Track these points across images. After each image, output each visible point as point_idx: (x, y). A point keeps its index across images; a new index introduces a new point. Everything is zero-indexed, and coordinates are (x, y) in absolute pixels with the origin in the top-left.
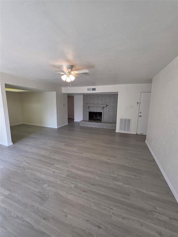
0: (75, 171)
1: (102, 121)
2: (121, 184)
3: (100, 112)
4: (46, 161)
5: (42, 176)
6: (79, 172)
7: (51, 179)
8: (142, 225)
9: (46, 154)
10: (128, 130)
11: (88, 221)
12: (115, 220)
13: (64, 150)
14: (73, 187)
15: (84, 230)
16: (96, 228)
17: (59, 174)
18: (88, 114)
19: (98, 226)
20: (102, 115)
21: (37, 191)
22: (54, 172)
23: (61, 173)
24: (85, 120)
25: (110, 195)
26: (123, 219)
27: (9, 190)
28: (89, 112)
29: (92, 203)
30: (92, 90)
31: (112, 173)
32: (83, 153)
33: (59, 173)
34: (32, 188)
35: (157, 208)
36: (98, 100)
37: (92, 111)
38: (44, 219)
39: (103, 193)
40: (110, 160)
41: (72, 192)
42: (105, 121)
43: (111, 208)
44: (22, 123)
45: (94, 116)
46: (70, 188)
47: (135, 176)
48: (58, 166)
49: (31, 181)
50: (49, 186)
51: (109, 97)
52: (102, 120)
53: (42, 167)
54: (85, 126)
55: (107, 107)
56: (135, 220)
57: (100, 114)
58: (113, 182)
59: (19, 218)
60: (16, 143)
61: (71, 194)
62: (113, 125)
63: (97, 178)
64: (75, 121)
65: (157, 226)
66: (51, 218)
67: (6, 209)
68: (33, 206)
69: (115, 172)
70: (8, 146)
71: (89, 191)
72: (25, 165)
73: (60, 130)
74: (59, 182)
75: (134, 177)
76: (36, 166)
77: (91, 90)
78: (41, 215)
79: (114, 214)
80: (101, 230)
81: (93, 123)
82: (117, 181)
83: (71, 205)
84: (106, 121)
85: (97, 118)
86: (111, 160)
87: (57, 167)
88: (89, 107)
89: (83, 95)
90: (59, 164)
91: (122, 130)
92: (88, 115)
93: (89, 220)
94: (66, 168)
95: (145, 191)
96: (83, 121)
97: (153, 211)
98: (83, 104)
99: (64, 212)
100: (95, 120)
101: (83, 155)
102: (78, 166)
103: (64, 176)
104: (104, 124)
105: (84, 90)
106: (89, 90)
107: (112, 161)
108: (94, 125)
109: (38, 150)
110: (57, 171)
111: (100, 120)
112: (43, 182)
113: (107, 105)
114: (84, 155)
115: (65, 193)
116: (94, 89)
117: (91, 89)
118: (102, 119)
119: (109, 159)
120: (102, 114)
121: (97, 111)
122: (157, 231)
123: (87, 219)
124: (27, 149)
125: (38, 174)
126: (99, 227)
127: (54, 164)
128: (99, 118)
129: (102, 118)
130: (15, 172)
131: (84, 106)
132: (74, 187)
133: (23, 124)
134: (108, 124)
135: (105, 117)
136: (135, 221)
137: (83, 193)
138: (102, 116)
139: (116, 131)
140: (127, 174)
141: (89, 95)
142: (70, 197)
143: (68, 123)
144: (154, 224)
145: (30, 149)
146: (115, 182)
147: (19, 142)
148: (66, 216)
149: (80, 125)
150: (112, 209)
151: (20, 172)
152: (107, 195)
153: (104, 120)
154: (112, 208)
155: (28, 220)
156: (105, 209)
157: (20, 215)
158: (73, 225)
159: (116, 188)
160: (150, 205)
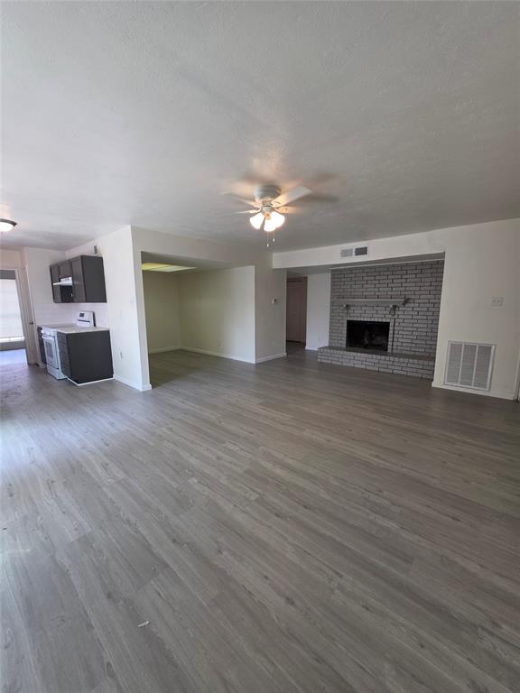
0: (269, 466)
1: (389, 351)
2: (393, 526)
3: (384, 320)
4: (209, 431)
5: (193, 461)
6: (278, 471)
7: (208, 470)
8: (422, 646)
9: (212, 417)
10: (481, 384)
11: (266, 578)
12: (342, 604)
13: (256, 414)
14: (253, 498)
15: (250, 592)
16: (282, 601)
17: (228, 464)
18: (345, 329)
19: (288, 599)
20: (391, 332)
21: (175, 487)
22: (219, 458)
23: (235, 464)
24: (337, 345)
25: (346, 543)
26: (364, 609)
27: (126, 472)
28: (349, 322)
29: (290, 547)
30: (357, 254)
31: (378, 492)
32: (304, 430)
33: (231, 462)
34: (166, 478)
35: (504, 626)
36: (378, 286)
37: (359, 319)
38: (174, 541)
39: (329, 534)
40: (381, 459)
41: (248, 508)
42: (397, 352)
43: (337, 573)
44: (179, 347)
45: (365, 335)
46: (247, 499)
47: (454, 518)
48: (231, 447)
49: (168, 465)
50: (200, 483)
51: (416, 274)
52: (389, 347)
53: (197, 442)
54: (333, 363)
55: (407, 305)
56: (403, 625)
57: (383, 328)
58: (368, 515)
59: (130, 525)
60: (159, 387)
61: (243, 512)
62: (426, 363)
63: (323, 494)
64: (307, 348)
65: (478, 670)
66: (188, 544)
67: (114, 502)
68: (159, 511)
69: (385, 492)
70: (143, 392)
71: (291, 517)
72: (165, 433)
73: (264, 367)
74: (224, 480)
75: (450, 520)
76: (185, 439)
77: (351, 255)
78: (170, 531)
79: (341, 588)
80: (292, 608)
81: (359, 354)
82: (384, 516)
83: (239, 534)
84: (403, 352)
85: (374, 342)
86: (383, 460)
87: (229, 450)
88: (347, 306)
89: (333, 271)
90: (235, 444)
91: (457, 381)
92: (345, 332)
93: (270, 577)
94: (249, 456)
95: (473, 567)
96: (330, 347)
97: (483, 629)
98: (332, 297)
99: (217, 542)
100: (366, 347)
101: (304, 433)
102: (280, 456)
103: (240, 471)
104: (392, 359)
105: (332, 255)
106: (345, 253)
107: (387, 464)
108: (361, 360)
109: (197, 407)
110: (227, 456)
111: (381, 348)
112: (190, 473)
113: (409, 299)
114: (307, 434)
115: (232, 506)
116: (362, 251)
117: (352, 250)
118: (390, 343)
119: (377, 456)
120: (391, 328)
121: (372, 320)
122: (474, 683)
123: (265, 573)
124: (176, 401)
125: (185, 455)
126: (290, 601)
127: (224, 442)
128: (379, 340)
129: (390, 339)
130: (144, 442)
131: (332, 303)
132: (257, 500)
133: (181, 350)
134: (406, 360)
135: (398, 339)
136: (402, 628)
137: (276, 518)
138: (390, 336)
139: (434, 385)
140: (428, 506)
141: (351, 270)
142: (239, 517)
143: (285, 354)
144: (469, 660)
145: (183, 402)
146: (377, 516)
147: (165, 385)
148: (220, 552)
149: (319, 360)
150: (341, 576)
151: (152, 444)
152: (338, 539)
153: (395, 347)
154: (343, 574)
155: (145, 533)
156: (321, 570)
157: (133, 519)
158: (229, 574)
159: (374, 533)
160: (479, 608)
